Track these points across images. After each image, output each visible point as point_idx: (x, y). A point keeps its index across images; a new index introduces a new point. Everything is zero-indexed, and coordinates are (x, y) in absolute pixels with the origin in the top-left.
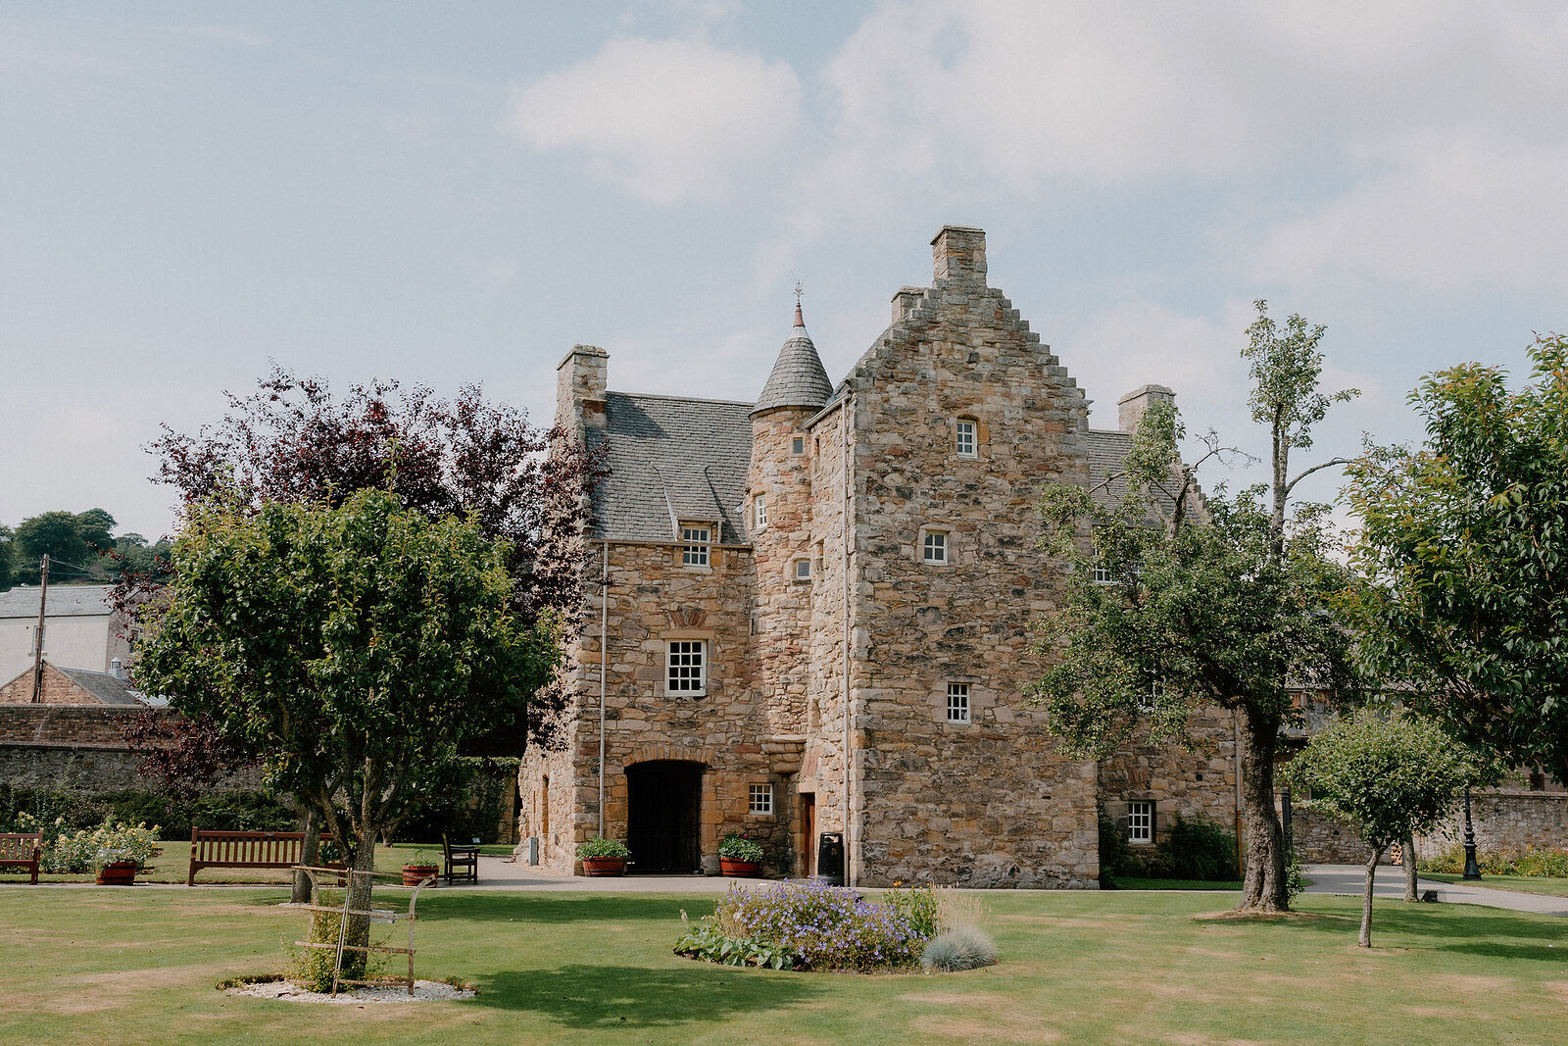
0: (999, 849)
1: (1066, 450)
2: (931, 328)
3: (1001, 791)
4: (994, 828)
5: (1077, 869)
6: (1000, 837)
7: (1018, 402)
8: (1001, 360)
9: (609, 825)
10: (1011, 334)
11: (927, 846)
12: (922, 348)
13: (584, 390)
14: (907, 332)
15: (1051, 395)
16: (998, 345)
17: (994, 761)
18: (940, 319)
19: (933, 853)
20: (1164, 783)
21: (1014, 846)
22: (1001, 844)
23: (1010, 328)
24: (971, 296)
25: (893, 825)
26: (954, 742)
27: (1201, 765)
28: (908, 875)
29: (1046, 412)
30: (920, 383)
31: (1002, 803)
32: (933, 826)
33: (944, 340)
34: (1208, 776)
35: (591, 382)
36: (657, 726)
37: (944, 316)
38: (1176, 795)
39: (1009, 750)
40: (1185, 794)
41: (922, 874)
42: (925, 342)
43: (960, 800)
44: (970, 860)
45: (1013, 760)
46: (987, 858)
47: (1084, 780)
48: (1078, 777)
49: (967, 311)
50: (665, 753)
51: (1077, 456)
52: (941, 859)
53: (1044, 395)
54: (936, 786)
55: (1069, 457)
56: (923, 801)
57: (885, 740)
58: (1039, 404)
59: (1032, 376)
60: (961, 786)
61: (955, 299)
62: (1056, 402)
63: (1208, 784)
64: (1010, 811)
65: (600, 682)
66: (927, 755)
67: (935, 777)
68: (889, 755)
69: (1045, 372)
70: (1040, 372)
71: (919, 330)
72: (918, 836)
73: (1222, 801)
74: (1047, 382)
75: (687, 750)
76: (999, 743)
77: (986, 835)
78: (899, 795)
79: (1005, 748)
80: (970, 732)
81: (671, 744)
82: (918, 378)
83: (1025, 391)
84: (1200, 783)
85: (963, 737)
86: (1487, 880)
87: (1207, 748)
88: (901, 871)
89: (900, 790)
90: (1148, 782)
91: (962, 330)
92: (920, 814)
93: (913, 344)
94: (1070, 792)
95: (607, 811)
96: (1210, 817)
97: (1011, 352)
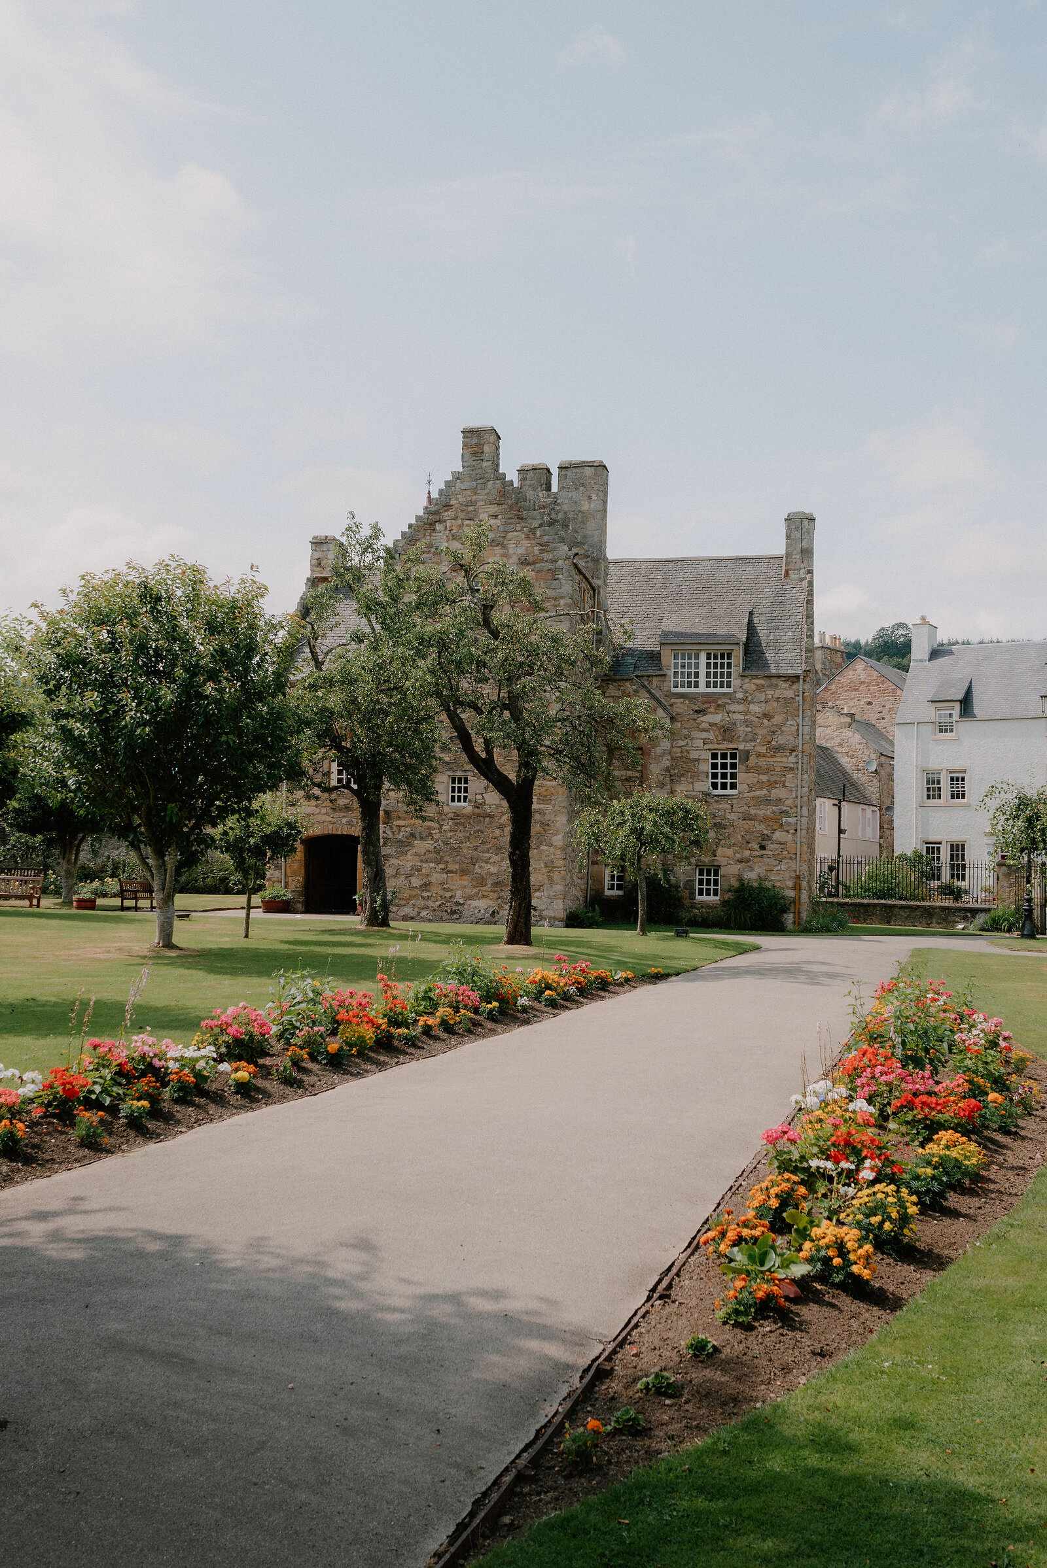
0: (484, 896)
1: (551, 593)
2: (445, 511)
3: (487, 855)
4: (481, 881)
5: (545, 913)
6: (484, 888)
7: (514, 559)
8: (501, 528)
9: (290, 879)
10: (511, 507)
11: (429, 894)
12: (438, 527)
13: (319, 569)
14: (426, 516)
15: (542, 551)
16: (500, 517)
17: (482, 832)
18: (453, 502)
19: (433, 899)
20: (730, 852)
21: (495, 895)
22: (486, 894)
23: (510, 502)
24: (479, 481)
25: (403, 878)
26: (452, 819)
27: (765, 837)
28: (413, 913)
29: (537, 565)
30: (435, 554)
31: (487, 863)
32: (433, 880)
33: (456, 518)
34: (770, 846)
35: (323, 563)
36: (324, 811)
37: (457, 499)
38: (740, 861)
39: (494, 825)
40: (748, 861)
41: (424, 913)
42: (440, 521)
43: (454, 861)
44: (460, 904)
45: (498, 832)
46: (474, 903)
47: (555, 847)
48: (550, 845)
49: (475, 494)
50: (329, 829)
51: (562, 598)
52: (438, 903)
53: (537, 552)
54: (437, 851)
55: (555, 599)
56: (426, 861)
57: (399, 818)
58: (531, 559)
59: (527, 538)
60: (456, 851)
61: (467, 484)
62: (546, 556)
63: (770, 853)
64: (493, 870)
66: (430, 828)
67: (435, 845)
68: (402, 829)
69: (538, 533)
70: (534, 534)
71: (436, 513)
72: (421, 886)
73: (783, 867)
74: (539, 541)
75: (345, 827)
76: (487, 819)
77: (474, 887)
78: (409, 857)
79: (491, 823)
80: (464, 811)
81: (334, 823)
82: (433, 550)
83: (521, 551)
84: (763, 852)
85: (458, 815)
86: (1038, 939)
87: (771, 823)
88: (407, 910)
89: (409, 853)
90: (714, 851)
91: (470, 508)
92: (424, 871)
93: (430, 524)
94: (543, 856)
95: (288, 869)
96: (772, 880)
97: (509, 521)
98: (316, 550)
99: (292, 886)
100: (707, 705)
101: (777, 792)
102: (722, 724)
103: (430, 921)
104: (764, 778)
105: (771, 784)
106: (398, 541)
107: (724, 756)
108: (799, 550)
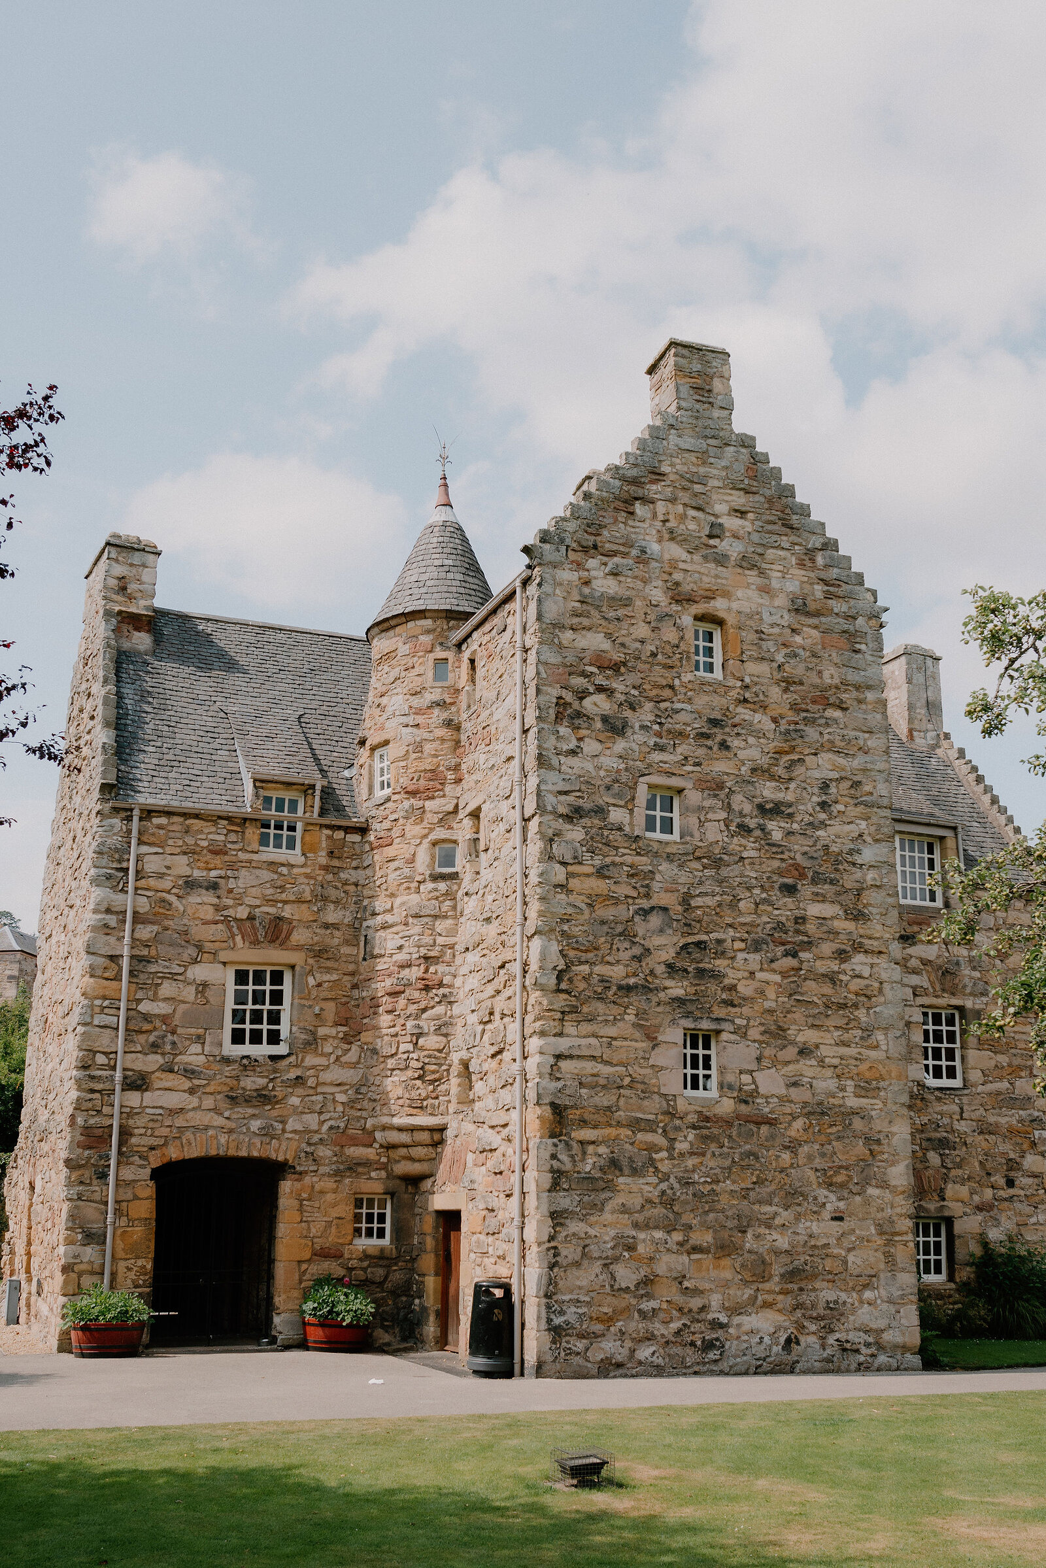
0: (767, 1305)
1: (852, 677)
2: (652, 482)
3: (767, 1209)
4: (758, 1271)
5: (887, 1337)
6: (767, 1286)
7: (781, 601)
8: (755, 537)
9: (122, 1265)
10: (770, 501)
11: (653, 1304)
12: (639, 508)
13: (119, 598)
14: (618, 483)
15: (829, 596)
16: (751, 516)
17: (757, 1158)
18: (665, 468)
19: (662, 1315)
20: (963, 1191)
21: (789, 1301)
22: (769, 1298)
23: (768, 493)
24: (710, 441)
25: (597, 1267)
26: (694, 1127)
27: (1013, 1165)
28: (621, 1355)
29: (823, 619)
30: (639, 560)
31: (769, 1227)
32: (661, 1269)
33: (673, 500)
34: (1021, 1181)
35: (132, 587)
36: (209, 1102)
37: (672, 465)
38: (980, 1208)
39: (778, 1141)
40: (992, 1207)
41: (644, 1353)
42: (646, 500)
43: (703, 1223)
44: (722, 1326)
45: (786, 1156)
46: (749, 1321)
47: (894, 1190)
48: (884, 1185)
49: (704, 463)
50: (219, 1144)
51: (869, 687)
52: (675, 1326)
53: (819, 594)
54: (667, 1201)
55: (858, 688)
56: (646, 1226)
57: (583, 1123)
58: (812, 606)
59: (801, 564)
60: (706, 1200)
61: (688, 442)
62: (838, 606)
63: (1022, 1193)
64: (783, 1242)
65: (117, 1029)
66: (652, 1148)
67: (664, 1186)
68: (591, 1149)
69: (820, 560)
70: (813, 560)
71: (635, 482)
72: (637, 1285)
74: (823, 575)
75: (257, 1141)
76: (764, 1129)
77: (746, 1283)
78: (607, 1217)
79: (772, 1137)
80: (716, 1110)
81: (231, 1131)
82: (634, 552)
83: (792, 586)
84: (1011, 1191)
85: (707, 1119)
87: (1019, 1140)
88: (609, 1347)
89: (608, 1207)
90: (942, 1190)
91: (698, 488)
92: (641, 1249)
93: (626, 502)
94: (873, 1210)
95: (118, 1241)
96: (1028, 1242)
97: (770, 527)
98: (117, 560)
99: (127, 1278)
100: (916, 928)
101: (1023, 1086)
102: (940, 961)
103: (658, 1371)
104: (1003, 1059)
105: (1015, 1071)
106: (564, 519)
107: (937, 1020)
108: (924, 701)
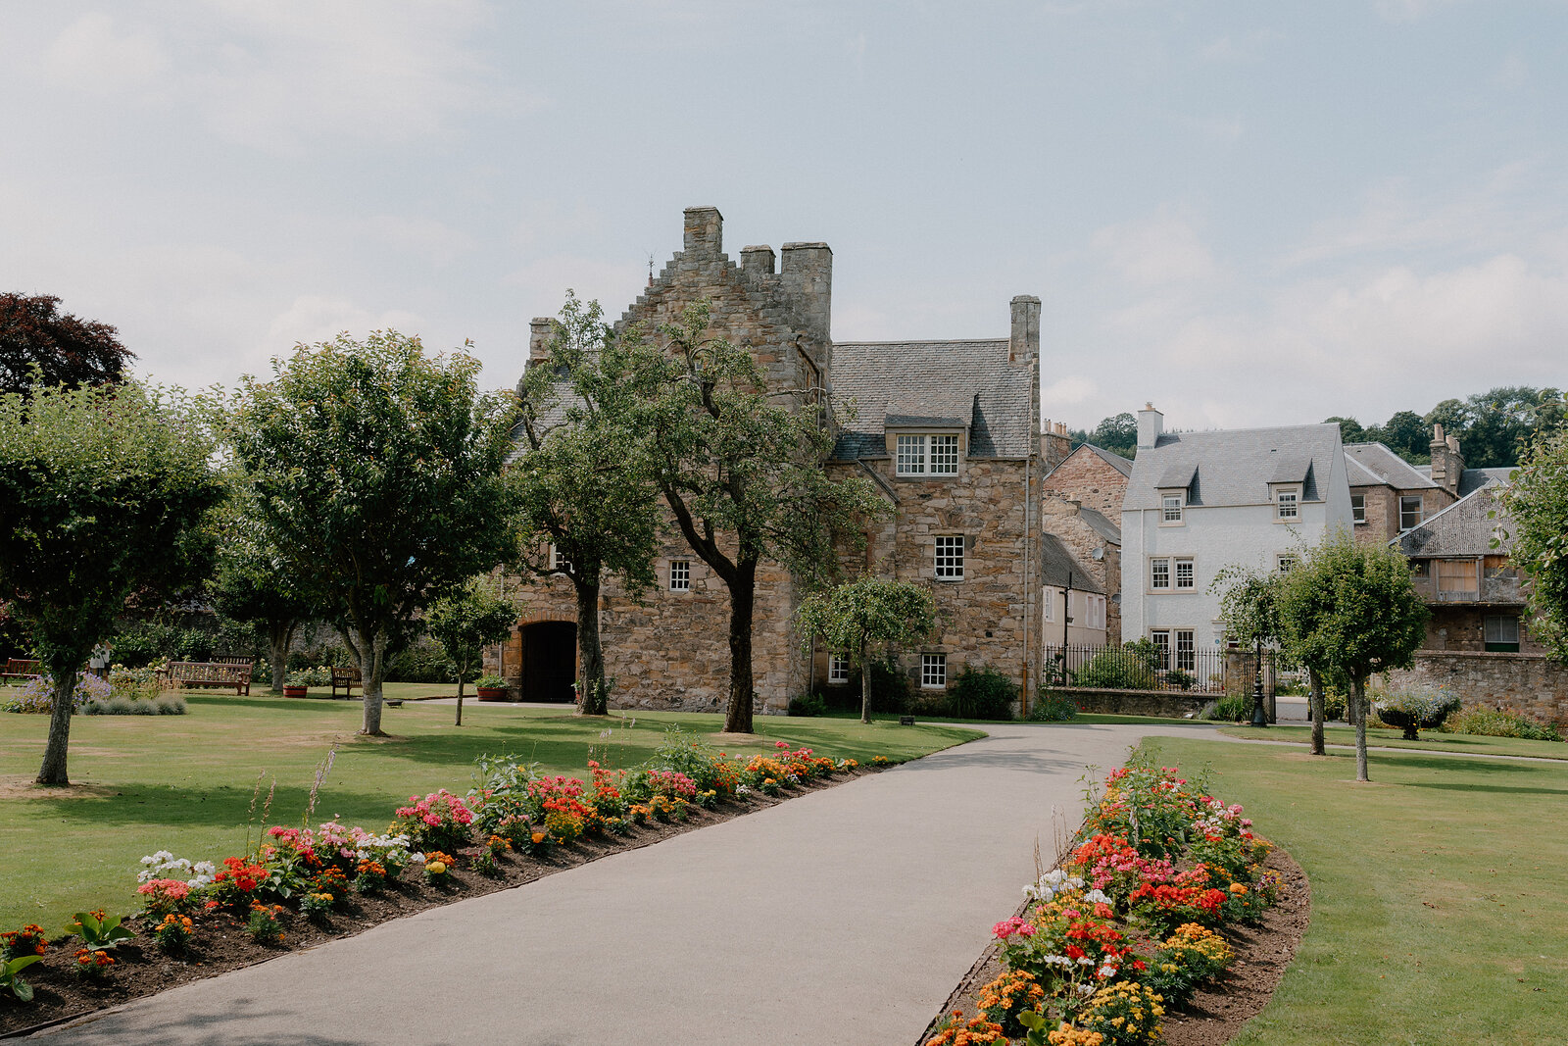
0: (705, 684)
1: (775, 375)
2: (667, 292)
3: (709, 642)
4: (702, 669)
5: (767, 701)
6: (705, 676)
7: (736, 340)
8: (723, 310)
9: (508, 667)
10: (734, 288)
11: (649, 682)
12: (659, 308)
13: (539, 351)
14: (648, 297)
15: (765, 333)
16: (722, 298)
17: (704, 619)
18: (674, 283)
19: (653, 687)
20: (956, 639)
21: (717, 683)
22: (707, 681)
23: (732, 283)
24: (701, 262)
25: (622, 665)
26: (672, 605)
27: (991, 624)
28: (633, 702)
29: (760, 347)
30: (656, 335)
31: (709, 650)
32: (653, 667)
33: (678, 299)
34: (997, 633)
35: (543, 345)
36: (542, 597)
37: (679, 280)
38: (966, 648)
39: (715, 611)
40: (975, 648)
41: (643, 702)
42: (661, 302)
43: (674, 648)
44: (681, 692)
45: (719, 618)
46: (695, 691)
47: (778, 634)
48: (772, 631)
49: (698, 275)
50: (547, 616)
51: (784, 380)
52: (658, 691)
53: (759, 334)
54: (658, 638)
55: (778, 381)
56: (646, 648)
57: (618, 604)
58: (754, 341)
59: (750, 319)
60: (677, 638)
61: (689, 266)
62: (769, 338)
63: (997, 640)
64: (715, 657)
66: (650, 614)
67: (656, 631)
68: (622, 615)
69: (761, 315)
70: (757, 316)
71: (658, 294)
72: (641, 674)
73: (1010, 655)
74: (762, 323)
75: (563, 614)
76: (708, 605)
77: (695, 675)
78: (628, 644)
79: (712, 609)
80: (686, 597)
81: (552, 610)
82: (654, 331)
83: (743, 333)
84: (990, 639)
85: (679, 601)
86: (1269, 728)
87: (997, 610)
88: (626, 698)
89: (629, 640)
90: (940, 638)
91: (693, 289)
92: (644, 658)
93: (652, 305)
94: (766, 643)
95: (505, 657)
96: (999, 668)
97: (733, 302)
98: (536, 333)
99: (510, 673)
100: (932, 490)
101: (1004, 578)
102: (947, 509)
103: (650, 709)
104: (990, 564)
105: (997, 570)
106: (618, 322)
107: (950, 542)
108: (1025, 334)
